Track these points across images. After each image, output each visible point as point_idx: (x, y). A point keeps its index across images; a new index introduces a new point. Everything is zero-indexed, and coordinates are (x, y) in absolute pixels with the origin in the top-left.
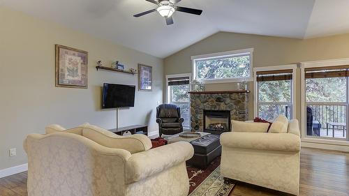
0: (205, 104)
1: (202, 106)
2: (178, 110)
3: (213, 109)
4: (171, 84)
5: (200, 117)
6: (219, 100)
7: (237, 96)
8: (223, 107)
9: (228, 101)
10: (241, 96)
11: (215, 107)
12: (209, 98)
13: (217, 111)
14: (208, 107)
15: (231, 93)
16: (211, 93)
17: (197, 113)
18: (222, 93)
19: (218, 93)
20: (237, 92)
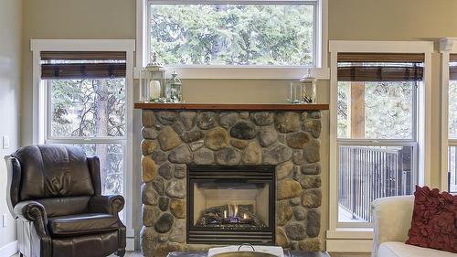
0: (194, 147)
1: (184, 153)
2: (92, 165)
3: (222, 162)
4: (49, 72)
5: (177, 187)
6: (241, 132)
7: (297, 121)
8: (254, 153)
9: (271, 135)
10: (309, 122)
11: (230, 154)
12: (211, 126)
13: (235, 168)
14: (202, 153)
15: (279, 110)
16: (219, 110)
17: (164, 174)
18: (252, 110)
19: (238, 109)
20: (299, 110)
